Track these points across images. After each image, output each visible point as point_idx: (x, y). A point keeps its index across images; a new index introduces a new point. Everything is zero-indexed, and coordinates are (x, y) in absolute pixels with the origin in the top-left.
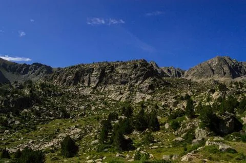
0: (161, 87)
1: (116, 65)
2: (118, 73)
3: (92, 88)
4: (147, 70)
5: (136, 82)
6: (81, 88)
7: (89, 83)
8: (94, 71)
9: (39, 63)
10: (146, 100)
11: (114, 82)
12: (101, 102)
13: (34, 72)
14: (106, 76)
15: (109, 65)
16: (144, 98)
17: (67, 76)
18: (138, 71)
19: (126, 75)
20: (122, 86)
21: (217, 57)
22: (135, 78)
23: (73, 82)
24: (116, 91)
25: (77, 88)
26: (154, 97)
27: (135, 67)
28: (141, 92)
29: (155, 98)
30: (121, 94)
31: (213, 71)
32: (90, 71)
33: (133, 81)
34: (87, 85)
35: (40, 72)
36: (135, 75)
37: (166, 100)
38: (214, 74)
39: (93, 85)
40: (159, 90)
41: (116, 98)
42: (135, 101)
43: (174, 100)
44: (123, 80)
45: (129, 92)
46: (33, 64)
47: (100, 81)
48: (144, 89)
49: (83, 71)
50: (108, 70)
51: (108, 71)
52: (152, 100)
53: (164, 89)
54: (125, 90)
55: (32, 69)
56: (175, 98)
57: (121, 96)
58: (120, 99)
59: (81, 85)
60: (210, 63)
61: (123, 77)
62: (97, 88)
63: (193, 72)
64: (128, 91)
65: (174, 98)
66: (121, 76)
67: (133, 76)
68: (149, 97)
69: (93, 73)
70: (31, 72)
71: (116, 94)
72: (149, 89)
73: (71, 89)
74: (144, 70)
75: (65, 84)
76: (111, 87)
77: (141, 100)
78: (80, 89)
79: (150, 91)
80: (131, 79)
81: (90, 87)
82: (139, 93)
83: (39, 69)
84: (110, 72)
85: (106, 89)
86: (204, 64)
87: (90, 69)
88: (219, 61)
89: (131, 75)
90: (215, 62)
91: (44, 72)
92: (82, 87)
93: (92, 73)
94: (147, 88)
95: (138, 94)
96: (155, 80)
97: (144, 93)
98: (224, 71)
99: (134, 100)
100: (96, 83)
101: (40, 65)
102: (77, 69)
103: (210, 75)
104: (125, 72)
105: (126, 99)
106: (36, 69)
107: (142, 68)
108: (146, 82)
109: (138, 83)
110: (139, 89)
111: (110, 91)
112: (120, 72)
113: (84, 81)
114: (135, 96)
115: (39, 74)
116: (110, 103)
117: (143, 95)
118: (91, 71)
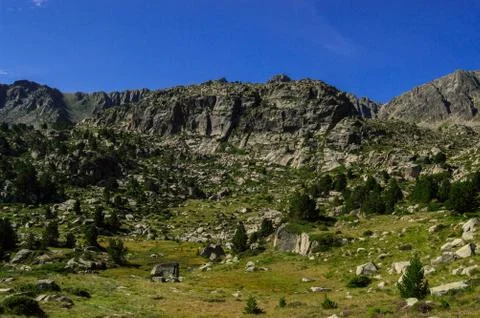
0: (373, 138)
1: (263, 91)
2: (275, 107)
3: (218, 140)
4: (338, 101)
5: (318, 128)
6: (191, 141)
7: (209, 129)
8: (218, 103)
9: (30, 80)
10: (347, 165)
11: (269, 127)
12: (252, 170)
13: (20, 102)
14: (246, 115)
15: (246, 90)
16: (341, 161)
17: (154, 112)
18: (319, 103)
19: (294, 112)
20: (287, 136)
21: (457, 71)
22: (314, 119)
23: (170, 127)
24: (276, 146)
25: (183, 139)
26: (363, 158)
27: (312, 95)
28: (333, 148)
29: (367, 161)
30: (289, 152)
31: (447, 104)
32: (209, 102)
33: (310, 126)
34: (203, 133)
35: (34, 101)
36: (314, 112)
37: (394, 164)
38: (449, 112)
39: (219, 133)
40: (370, 144)
41: (279, 160)
42: (324, 167)
43: (412, 165)
44: (287, 123)
45: (307, 148)
46: (17, 83)
47: (234, 126)
48: (341, 143)
49: (192, 102)
50: (248, 100)
51: (248, 104)
52: (361, 165)
53: (379, 142)
54: (296, 144)
55: (13, 95)
56: (414, 159)
57: (289, 157)
58: (289, 164)
59: (189, 133)
60: (440, 85)
61: (288, 117)
62: (229, 140)
63: (399, 108)
64: (303, 146)
65: (411, 160)
66: (283, 114)
67: (309, 115)
68: (352, 159)
69: (216, 108)
70: (12, 103)
71: (278, 152)
72: (350, 142)
73: (168, 141)
74: (333, 102)
75: (152, 130)
76: (260, 138)
77: (336, 165)
78: (188, 142)
79: (353, 147)
80: (306, 121)
81: (211, 137)
82: (328, 150)
83: (31, 97)
84: (253, 106)
85: (251, 143)
86: (427, 88)
87: (208, 97)
88: (462, 81)
89: (305, 112)
90: (451, 83)
91: (45, 104)
92: (193, 137)
93: (212, 107)
94: (347, 141)
95: (328, 152)
96: (358, 124)
97: (340, 150)
98: (472, 107)
99: (321, 165)
100: (227, 128)
101: (33, 86)
102: (174, 98)
103: (441, 115)
104: (291, 105)
105: (304, 162)
106: (23, 95)
107: (327, 98)
108: (341, 128)
109: (322, 129)
110: (329, 141)
111: (262, 147)
112: (279, 105)
113: (195, 126)
114: (323, 155)
115: (33, 107)
116: (272, 171)
117: (340, 155)
118: (211, 101)
